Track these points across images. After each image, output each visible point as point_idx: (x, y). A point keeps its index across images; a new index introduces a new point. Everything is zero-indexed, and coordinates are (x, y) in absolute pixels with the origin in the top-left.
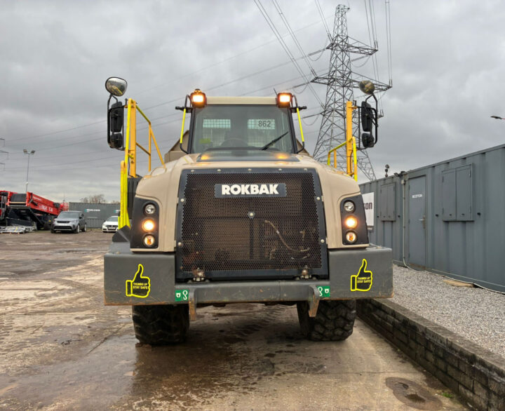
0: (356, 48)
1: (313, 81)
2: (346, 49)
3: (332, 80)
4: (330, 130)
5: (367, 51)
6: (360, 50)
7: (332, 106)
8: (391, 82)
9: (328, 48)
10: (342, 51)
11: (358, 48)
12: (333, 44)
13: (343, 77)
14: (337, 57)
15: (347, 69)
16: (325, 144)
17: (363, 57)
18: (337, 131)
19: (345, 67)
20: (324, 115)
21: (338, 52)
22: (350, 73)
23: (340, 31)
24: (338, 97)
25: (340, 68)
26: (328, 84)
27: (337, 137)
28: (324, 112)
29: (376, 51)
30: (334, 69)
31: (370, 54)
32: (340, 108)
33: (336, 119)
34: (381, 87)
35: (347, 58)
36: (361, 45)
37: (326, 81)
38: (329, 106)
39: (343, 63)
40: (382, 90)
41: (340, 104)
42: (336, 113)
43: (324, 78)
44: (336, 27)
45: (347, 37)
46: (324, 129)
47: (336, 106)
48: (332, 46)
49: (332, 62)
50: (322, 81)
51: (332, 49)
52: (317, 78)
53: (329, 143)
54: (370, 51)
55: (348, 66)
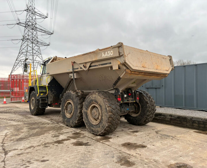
1: (18, 24)
2: (34, 13)
3: (27, 25)
4: (26, 47)
5: (43, 16)
6: (40, 15)
7: (28, 37)
8: (53, 32)
9: (25, 10)
10: (32, 13)
11: (39, 14)
12: (28, 9)
13: (32, 25)
14: (30, 15)
15: (34, 22)
16: (24, 53)
17: (41, 19)
19: (33, 21)
20: (23, 41)
21: (31, 14)
22: (36, 24)
23: (31, 5)
24: (30, 34)
25: (31, 21)
26: (25, 27)
27: (29, 51)
28: (23, 39)
29: (47, 17)
30: (28, 21)
31: (45, 18)
32: (30, 39)
33: (29, 43)
34: (49, 33)
35: (34, 17)
36: (40, 13)
37: (24, 25)
38: (26, 37)
39: (32, 19)
40: (49, 34)
41: (31, 37)
42: (29, 40)
43: (23, 24)
44: (29, 2)
45: (35, 8)
46: (23, 47)
47: (29, 38)
48: (27, 10)
49: (27, 17)
50: (22, 25)
51: (27, 11)
52: (20, 23)
53: (25, 53)
54: (45, 17)
55: (35, 21)
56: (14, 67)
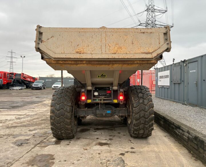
0: (158, 10)
1: (139, 25)
3: (147, 25)
5: (162, 11)
8: (173, 24)
9: (146, 11)
10: (152, 12)
11: (159, 10)
13: (152, 23)
14: (149, 14)
15: (154, 20)
17: (161, 14)
19: (153, 19)
21: (150, 12)
22: (155, 21)
23: (151, 3)
25: (151, 19)
29: (167, 11)
30: (148, 20)
35: (154, 15)
36: (160, 9)
37: (145, 25)
39: (152, 17)
43: (144, 24)
44: (149, 1)
45: (154, 6)
48: (148, 10)
49: (148, 17)
51: (147, 11)
52: (141, 24)
54: (164, 12)
55: (155, 18)
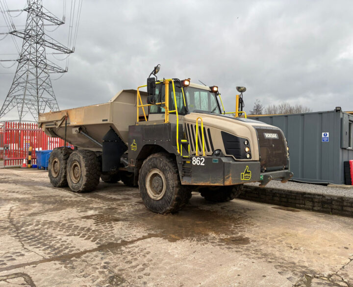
0: (48, 16)
1: (11, 33)
2: (40, 15)
3: (27, 36)
4: (25, 75)
5: (56, 21)
6: (51, 19)
7: (28, 56)
8: (74, 48)
9: (25, 10)
10: (37, 15)
11: (50, 17)
12: (29, 9)
13: (37, 36)
14: (33, 19)
15: (41, 31)
16: (21, 85)
17: (52, 25)
18: (31, 77)
19: (38, 29)
20: (19, 62)
21: (34, 16)
22: (43, 34)
24: (33, 50)
25: (35, 29)
26: (24, 39)
27: (31, 82)
28: (20, 60)
29: (63, 23)
30: (29, 28)
31: (59, 25)
32: (33, 59)
33: (30, 67)
34: (66, 51)
35: (40, 23)
37: (23, 36)
38: (25, 56)
39: (37, 25)
40: (67, 52)
41: (34, 56)
42: (30, 62)
43: (21, 33)
45: (42, 7)
46: (20, 74)
47: (31, 58)
49: (29, 22)
50: (18, 35)
51: (29, 12)
52: (15, 31)
53: (24, 85)
54: (59, 23)
55: (42, 28)
56: (4, 108)
